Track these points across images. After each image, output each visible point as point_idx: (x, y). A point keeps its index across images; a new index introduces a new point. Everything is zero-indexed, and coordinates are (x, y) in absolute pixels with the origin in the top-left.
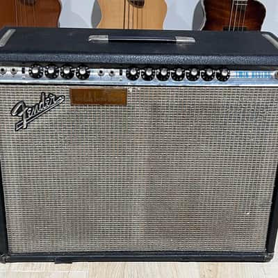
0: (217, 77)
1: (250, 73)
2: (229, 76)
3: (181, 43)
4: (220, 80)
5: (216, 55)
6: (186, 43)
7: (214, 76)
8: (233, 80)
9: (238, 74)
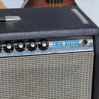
0: (39, 48)
1: (64, 43)
2: (48, 46)
3: (9, 21)
4: (41, 49)
5: (37, 31)
6: (13, 21)
7: (36, 47)
8: (51, 49)
9: (55, 44)
